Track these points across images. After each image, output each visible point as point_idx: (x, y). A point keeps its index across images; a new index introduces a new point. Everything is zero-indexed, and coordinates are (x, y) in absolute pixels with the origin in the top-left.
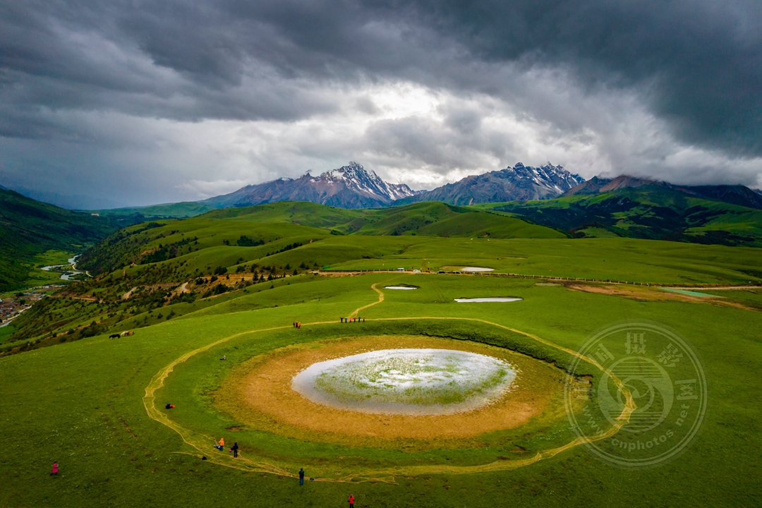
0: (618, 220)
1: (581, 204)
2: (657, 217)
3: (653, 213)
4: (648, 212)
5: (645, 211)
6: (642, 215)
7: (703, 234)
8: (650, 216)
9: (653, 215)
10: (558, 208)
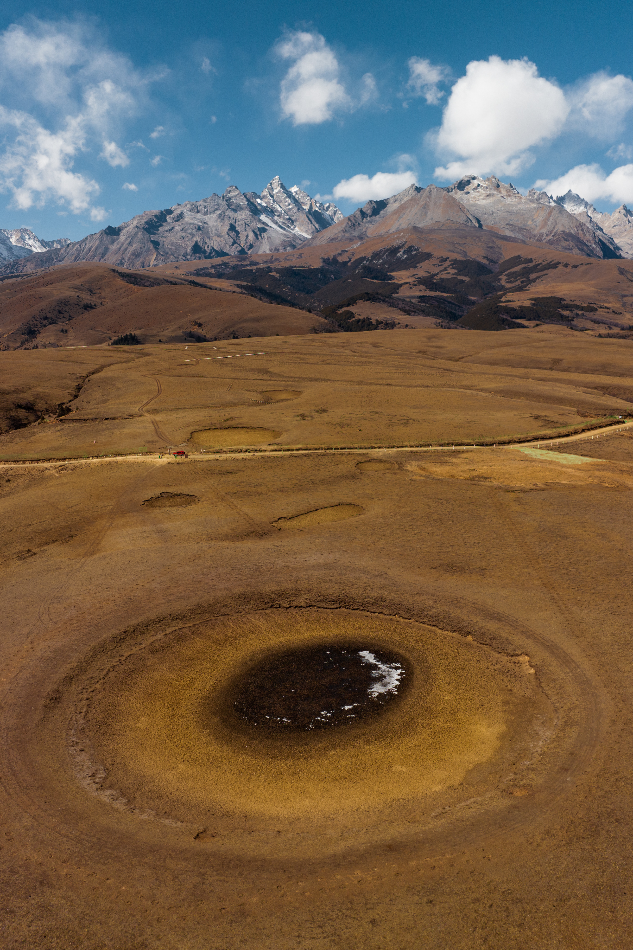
0: (401, 285)
1: (341, 259)
2: (460, 277)
3: (454, 271)
4: (445, 269)
5: (442, 268)
6: (437, 274)
7: (527, 304)
8: (449, 276)
9: (453, 274)
10: (304, 267)
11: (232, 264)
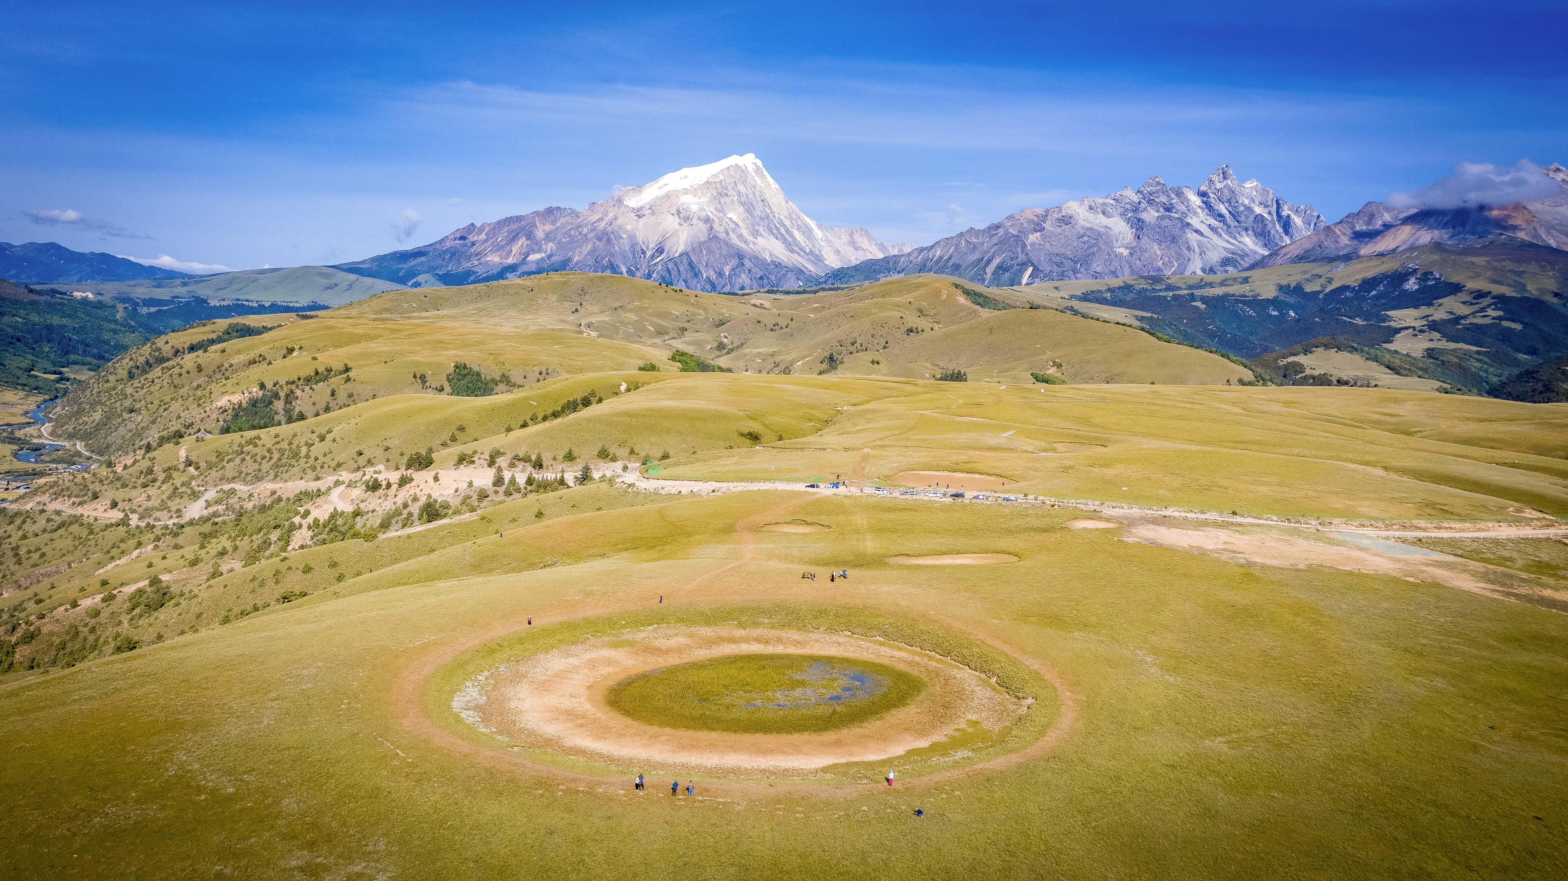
0: (1398, 331)
1: (1308, 288)
2: (1506, 324)
3: (1495, 313)
4: (1482, 310)
6: (1466, 317)
9: (1494, 318)
10: (1248, 297)
11: (1138, 287)
